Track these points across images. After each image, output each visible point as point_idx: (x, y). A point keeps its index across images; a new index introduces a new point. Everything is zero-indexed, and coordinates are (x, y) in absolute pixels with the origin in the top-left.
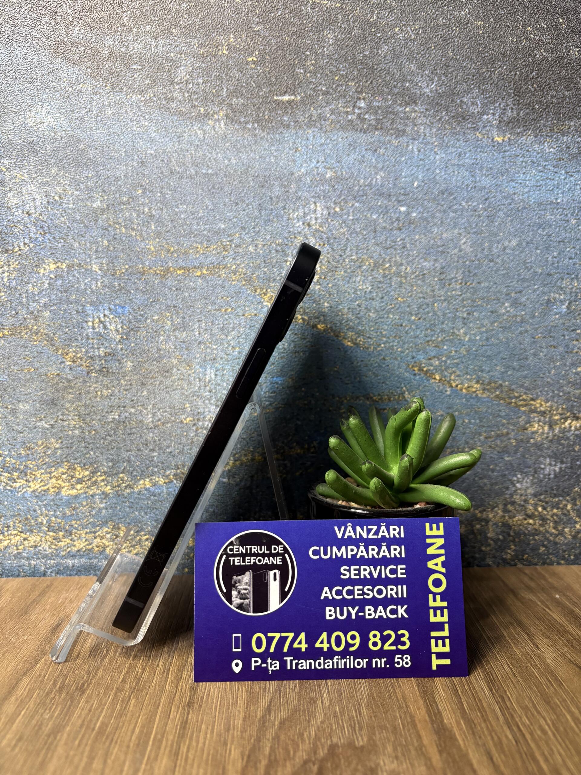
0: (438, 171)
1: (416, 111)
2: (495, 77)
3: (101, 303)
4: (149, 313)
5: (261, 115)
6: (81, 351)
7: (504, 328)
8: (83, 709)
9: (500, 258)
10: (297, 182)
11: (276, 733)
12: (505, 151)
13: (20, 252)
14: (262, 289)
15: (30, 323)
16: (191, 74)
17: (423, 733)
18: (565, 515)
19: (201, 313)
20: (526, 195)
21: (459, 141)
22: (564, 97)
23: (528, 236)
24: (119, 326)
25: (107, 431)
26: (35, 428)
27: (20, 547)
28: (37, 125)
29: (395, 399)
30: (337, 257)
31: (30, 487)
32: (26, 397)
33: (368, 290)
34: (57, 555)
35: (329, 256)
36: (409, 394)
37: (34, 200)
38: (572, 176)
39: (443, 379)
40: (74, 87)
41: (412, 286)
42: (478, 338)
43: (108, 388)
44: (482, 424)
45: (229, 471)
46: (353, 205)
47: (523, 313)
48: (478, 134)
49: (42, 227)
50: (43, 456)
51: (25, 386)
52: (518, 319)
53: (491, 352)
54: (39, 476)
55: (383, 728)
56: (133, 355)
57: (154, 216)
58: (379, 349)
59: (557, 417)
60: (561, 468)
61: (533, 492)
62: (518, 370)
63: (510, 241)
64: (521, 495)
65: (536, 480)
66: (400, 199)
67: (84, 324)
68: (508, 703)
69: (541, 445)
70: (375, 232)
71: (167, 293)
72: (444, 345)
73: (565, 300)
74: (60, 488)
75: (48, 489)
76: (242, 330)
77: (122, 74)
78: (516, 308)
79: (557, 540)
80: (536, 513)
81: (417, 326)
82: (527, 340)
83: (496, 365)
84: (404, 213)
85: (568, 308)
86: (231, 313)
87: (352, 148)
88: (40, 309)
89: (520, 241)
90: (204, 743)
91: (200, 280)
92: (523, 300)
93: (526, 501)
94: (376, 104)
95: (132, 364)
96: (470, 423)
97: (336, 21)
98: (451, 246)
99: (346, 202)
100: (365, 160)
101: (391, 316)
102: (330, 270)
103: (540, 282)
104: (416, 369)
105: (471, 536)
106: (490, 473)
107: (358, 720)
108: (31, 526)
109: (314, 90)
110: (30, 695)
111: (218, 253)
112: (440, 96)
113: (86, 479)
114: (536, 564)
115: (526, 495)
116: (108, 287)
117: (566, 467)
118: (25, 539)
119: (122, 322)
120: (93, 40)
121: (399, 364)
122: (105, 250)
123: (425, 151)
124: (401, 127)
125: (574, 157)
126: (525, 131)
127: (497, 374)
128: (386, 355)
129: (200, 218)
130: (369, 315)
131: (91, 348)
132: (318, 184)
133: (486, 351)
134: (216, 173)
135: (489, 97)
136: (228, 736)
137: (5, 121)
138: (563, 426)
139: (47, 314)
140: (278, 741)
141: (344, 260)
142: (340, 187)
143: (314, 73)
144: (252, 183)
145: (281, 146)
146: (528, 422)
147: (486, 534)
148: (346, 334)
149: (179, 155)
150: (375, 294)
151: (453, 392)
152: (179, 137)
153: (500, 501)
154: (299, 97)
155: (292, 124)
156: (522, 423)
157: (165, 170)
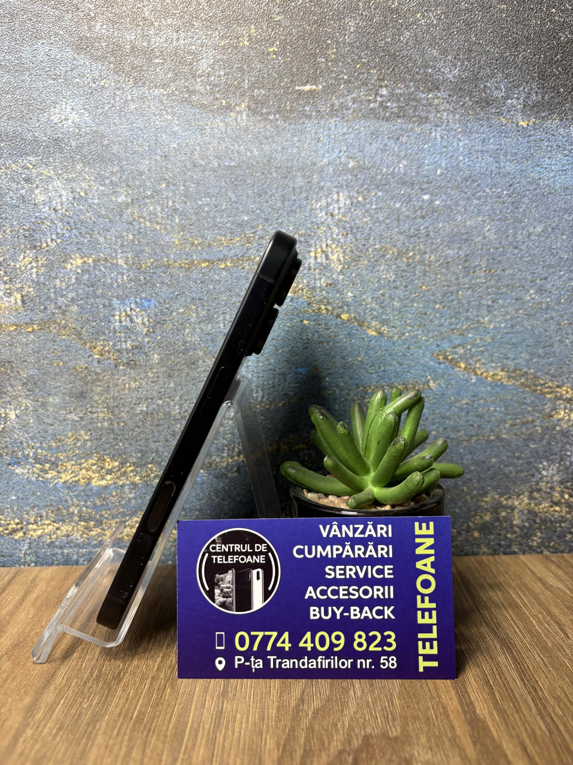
0: (461, 158)
1: (438, 98)
2: (518, 61)
3: (127, 296)
4: (175, 306)
5: (283, 106)
6: (109, 345)
7: (529, 315)
8: (120, 698)
9: (525, 245)
10: (319, 173)
11: (310, 723)
12: (530, 136)
13: (48, 248)
15: (59, 317)
16: (212, 66)
17: (456, 723)
19: (226, 305)
20: (552, 180)
21: (482, 126)
23: (554, 222)
24: (146, 320)
25: (136, 422)
26: (65, 420)
27: (53, 537)
28: (61, 121)
29: (419, 388)
30: (361, 246)
31: (61, 478)
32: (55, 390)
33: (392, 279)
34: (89, 544)
35: (352, 245)
36: (434, 383)
37: (61, 196)
39: (468, 367)
40: (98, 83)
41: (436, 274)
42: (503, 325)
43: (135, 381)
44: (507, 412)
46: (376, 194)
47: (548, 300)
48: (502, 119)
49: (68, 223)
50: (73, 448)
51: (55, 379)
52: (544, 306)
53: (515, 340)
54: (69, 467)
55: (416, 718)
56: (159, 347)
57: (178, 209)
58: (403, 338)
61: (559, 479)
62: (543, 358)
63: (535, 228)
64: (547, 482)
65: (562, 468)
66: (423, 187)
67: (111, 318)
68: (540, 694)
69: (567, 432)
70: (398, 220)
71: (191, 286)
72: (469, 333)
74: (90, 479)
75: (79, 480)
77: (144, 68)
78: (541, 294)
80: (563, 501)
81: (442, 314)
82: (552, 327)
83: (521, 353)
84: (427, 201)
87: (374, 137)
88: (68, 303)
89: (545, 226)
90: (240, 732)
91: (224, 273)
92: (549, 286)
93: (552, 488)
94: (398, 91)
95: (159, 357)
96: (495, 411)
97: (357, 8)
98: (475, 233)
99: (369, 191)
100: (388, 148)
101: (415, 305)
102: (353, 260)
103: (566, 268)
104: (441, 357)
105: (497, 524)
106: (515, 461)
107: (390, 711)
108: (63, 516)
109: (335, 79)
110: (68, 684)
111: (242, 245)
112: (463, 81)
113: (115, 470)
114: (562, 552)
115: (552, 483)
116: (134, 281)
118: (58, 529)
119: (148, 316)
120: (115, 34)
121: (423, 353)
122: (131, 244)
123: (448, 138)
124: (423, 114)
126: (550, 114)
127: (522, 361)
128: (410, 344)
129: (223, 211)
130: (393, 304)
131: (118, 341)
132: (341, 174)
133: (511, 338)
134: (238, 165)
135: (513, 81)
136: (263, 725)
137: (31, 119)
139: (75, 308)
140: (313, 731)
141: (367, 250)
142: (363, 177)
143: (335, 62)
144: (274, 174)
145: (303, 136)
146: (556, 409)
147: (512, 521)
148: (370, 324)
149: (201, 148)
150: (398, 283)
151: (479, 380)
152: (202, 130)
153: (525, 488)
154: (320, 87)
155: (314, 114)
156: (548, 411)
157: (188, 164)
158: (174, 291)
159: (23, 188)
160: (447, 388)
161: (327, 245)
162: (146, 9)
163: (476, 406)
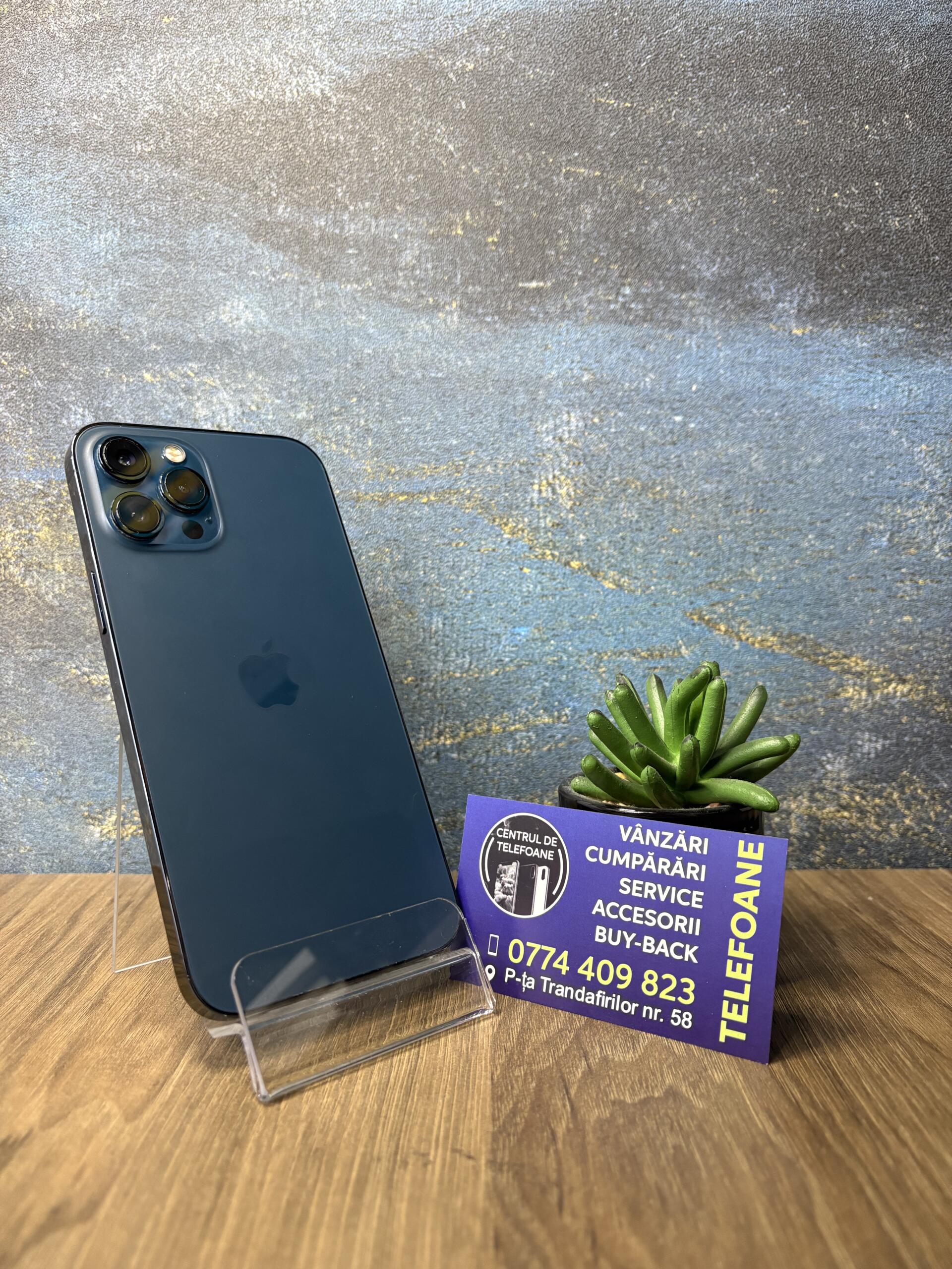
0: (722, 371)
1: (694, 299)
2: (792, 257)
5: (503, 306)
7: (808, 566)
9: (802, 478)
10: (546, 388)
12: (806, 347)
14: (501, 518)
16: (418, 258)
18: (890, 806)
19: (427, 548)
20: (834, 401)
21: (747, 333)
22: (881, 279)
23: (837, 451)
28: (232, 321)
29: (668, 656)
30: (596, 478)
33: (634, 519)
35: (585, 477)
36: (687, 649)
37: (226, 410)
38: (891, 376)
39: (730, 630)
40: (278, 277)
41: (690, 514)
42: (774, 578)
44: (780, 687)
45: (460, 744)
46: (616, 415)
47: (832, 547)
48: (771, 325)
52: (826, 555)
53: (790, 597)
57: (371, 430)
58: (648, 592)
59: (877, 680)
60: (883, 746)
61: (847, 776)
62: (826, 620)
63: (814, 457)
64: (833, 780)
65: (851, 761)
66: (674, 406)
69: (857, 715)
70: (643, 447)
71: (386, 523)
72: (731, 587)
73: (885, 531)
76: (476, 569)
77: (336, 259)
78: (823, 540)
79: (880, 839)
80: (853, 804)
81: (697, 563)
82: (837, 581)
83: (797, 613)
84: (679, 423)
85: (890, 540)
86: (463, 548)
87: (614, 344)
89: (826, 456)
91: (426, 508)
92: (832, 530)
93: (838, 787)
94: (644, 290)
97: (595, 192)
98: (738, 463)
99: (607, 411)
100: (631, 358)
101: (664, 551)
102: (587, 495)
103: (853, 509)
104: (695, 617)
109: (568, 274)
111: (449, 475)
112: (724, 280)
114: (850, 867)
115: (839, 780)
117: (891, 745)
120: (302, 219)
121: (673, 612)
123: (706, 347)
124: (675, 318)
125: (893, 352)
126: (830, 321)
127: (799, 623)
128: (657, 600)
129: (427, 432)
130: (636, 550)
132: (573, 389)
133: (785, 595)
134: (447, 377)
135: (786, 281)
137: (195, 317)
138: (886, 691)
141: (604, 483)
142: (600, 393)
143: (568, 254)
144: (491, 389)
145: (527, 343)
146: (841, 685)
147: (787, 830)
148: (606, 573)
149: (401, 355)
150: (642, 524)
151: (742, 646)
152: (403, 333)
153: (804, 787)
154: (549, 284)
155: (541, 316)
156: (832, 687)
157: (385, 374)
158: (364, 530)
159: (181, 400)
160: (703, 655)
161: (554, 477)
162: (339, 190)
163: (739, 679)
